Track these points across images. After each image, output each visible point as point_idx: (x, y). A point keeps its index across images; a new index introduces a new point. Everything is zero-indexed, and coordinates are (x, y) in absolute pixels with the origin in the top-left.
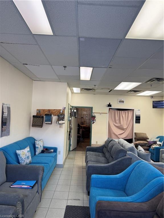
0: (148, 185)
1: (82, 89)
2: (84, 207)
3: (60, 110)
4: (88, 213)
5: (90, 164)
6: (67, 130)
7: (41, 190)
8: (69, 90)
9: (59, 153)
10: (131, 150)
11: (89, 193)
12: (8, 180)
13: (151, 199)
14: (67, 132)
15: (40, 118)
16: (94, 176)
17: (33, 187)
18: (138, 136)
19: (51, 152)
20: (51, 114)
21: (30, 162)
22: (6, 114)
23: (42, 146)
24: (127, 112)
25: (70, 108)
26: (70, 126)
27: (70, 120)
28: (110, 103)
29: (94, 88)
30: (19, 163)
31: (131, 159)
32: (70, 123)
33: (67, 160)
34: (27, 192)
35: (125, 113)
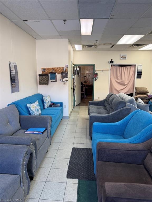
0: (145, 129)
1: (84, 46)
2: (88, 149)
3: (63, 68)
4: (91, 153)
5: (92, 115)
6: (71, 88)
7: (51, 136)
8: (70, 48)
9: (65, 107)
10: (131, 102)
11: (91, 138)
12: (22, 128)
13: (146, 141)
14: (71, 89)
15: (45, 76)
16: (95, 124)
17: (43, 133)
18: (139, 91)
19: (58, 106)
20: (55, 72)
21: (40, 114)
22: (13, 72)
23: (49, 101)
24: (129, 68)
25: (72, 66)
26: (73, 84)
27: (73, 78)
28: (112, 60)
29: (96, 44)
30: (30, 114)
31: (130, 109)
32: (73, 81)
33: (73, 113)
34: (39, 136)
35: (127, 68)
